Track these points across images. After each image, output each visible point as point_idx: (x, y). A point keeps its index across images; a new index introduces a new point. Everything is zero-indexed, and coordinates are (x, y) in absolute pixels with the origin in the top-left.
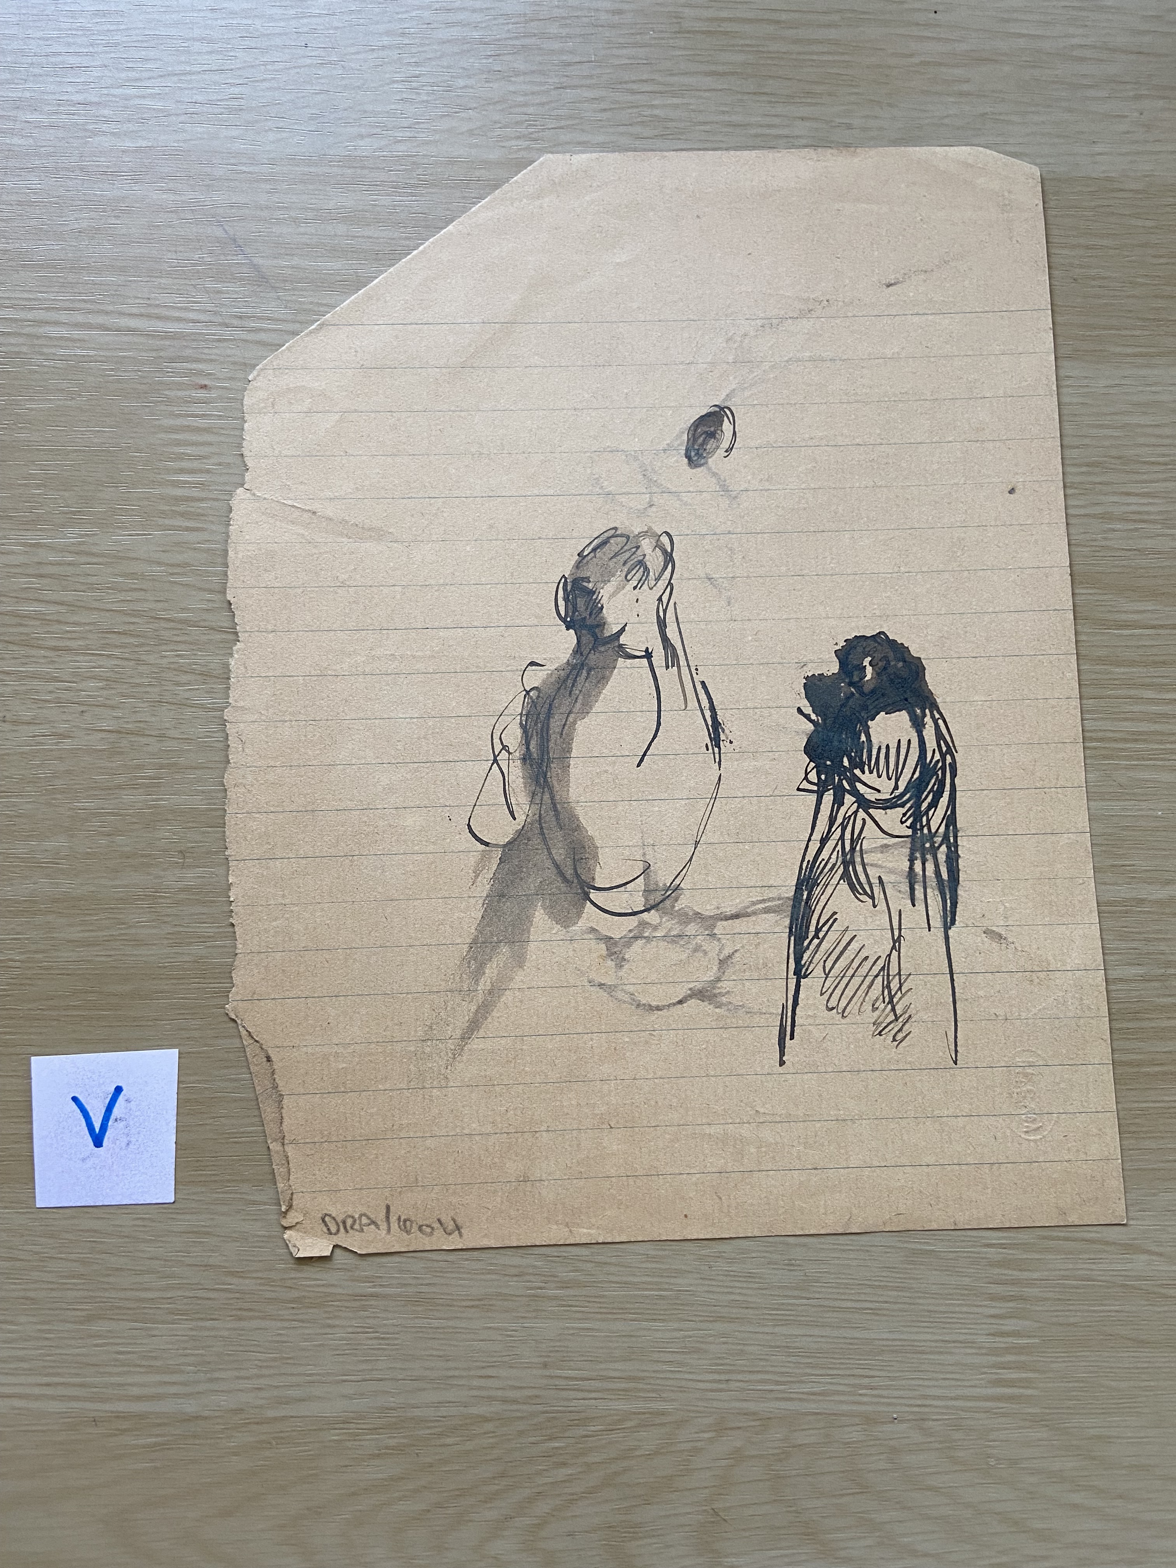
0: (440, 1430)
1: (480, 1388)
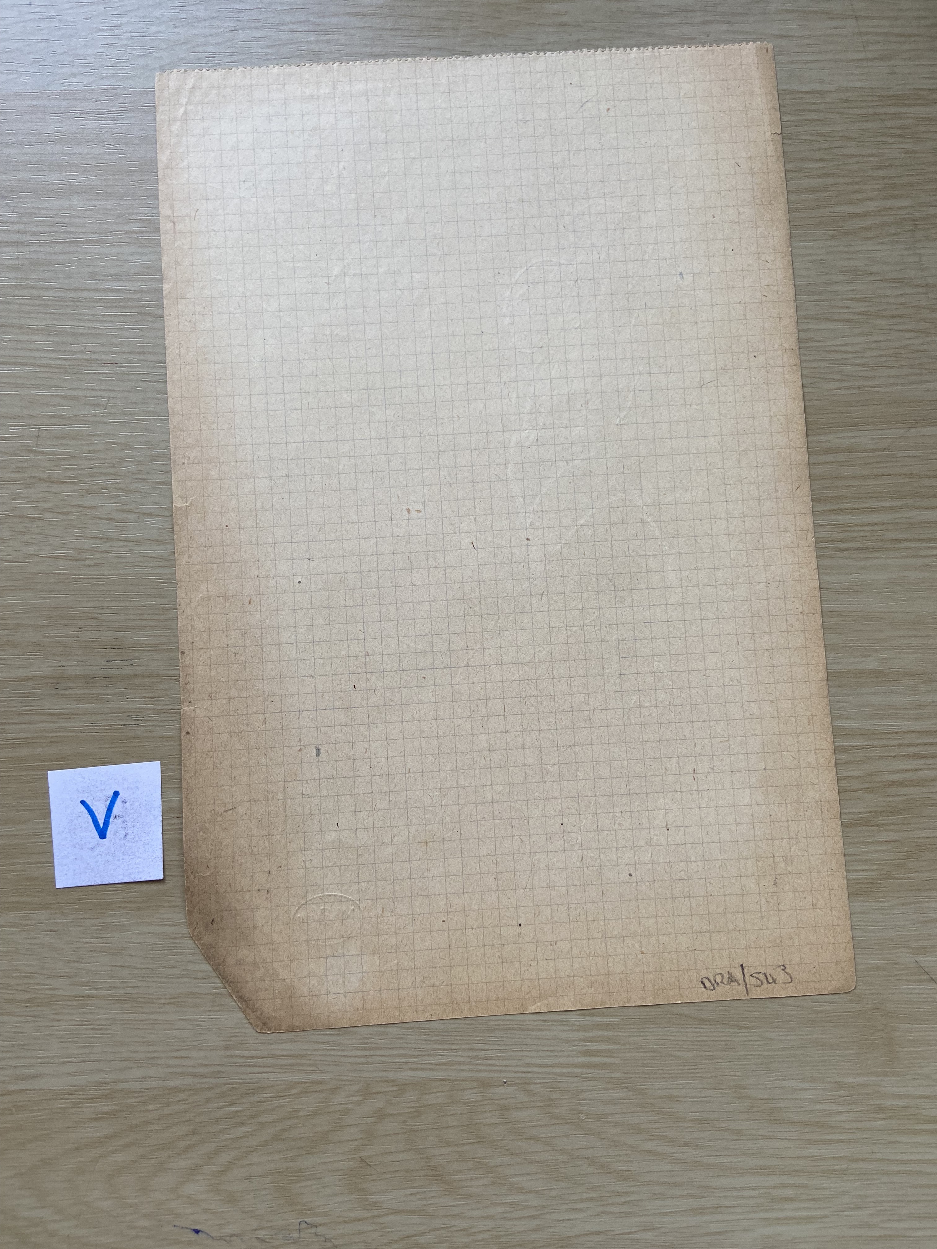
0: (143, 1099)
1: (175, 1066)
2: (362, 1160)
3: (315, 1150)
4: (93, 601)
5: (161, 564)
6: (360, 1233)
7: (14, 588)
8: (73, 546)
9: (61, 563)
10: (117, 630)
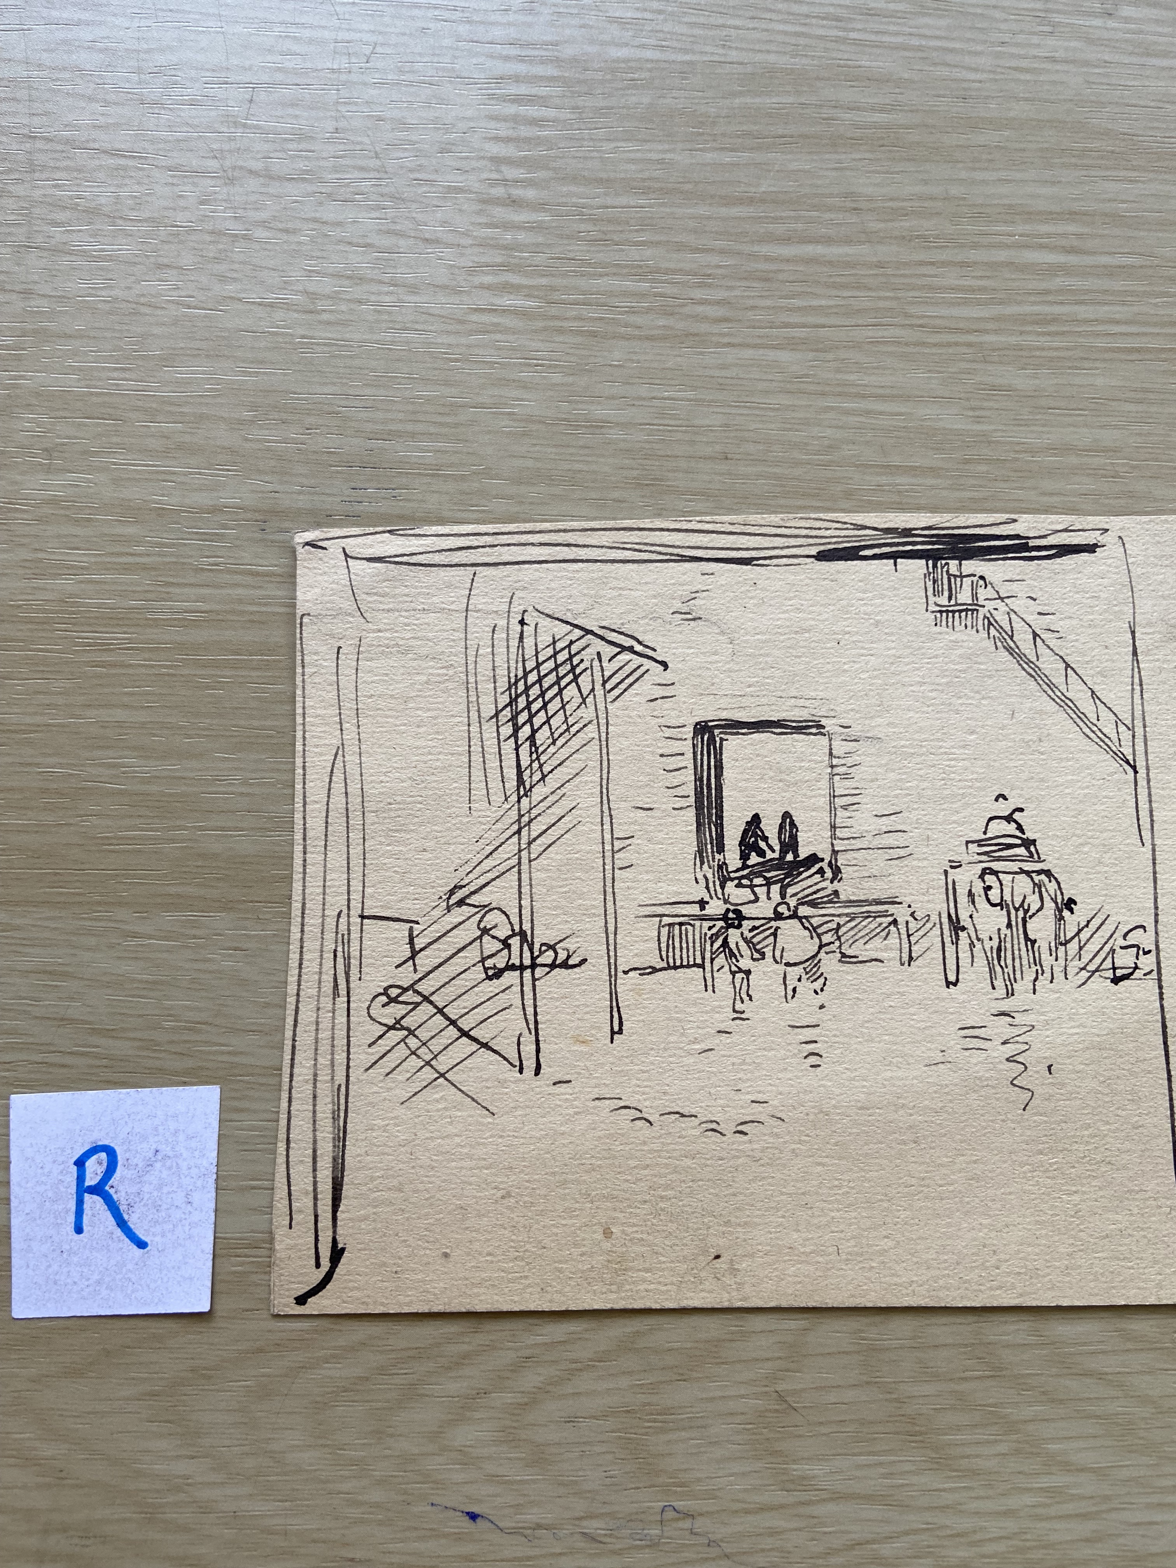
2: (781, 1397)
3: (695, 1375)
4: (334, 384)
5: (450, 328)
6: (773, 1533)
7: (196, 352)
8: (301, 288)
9: (279, 315)
10: (371, 436)
